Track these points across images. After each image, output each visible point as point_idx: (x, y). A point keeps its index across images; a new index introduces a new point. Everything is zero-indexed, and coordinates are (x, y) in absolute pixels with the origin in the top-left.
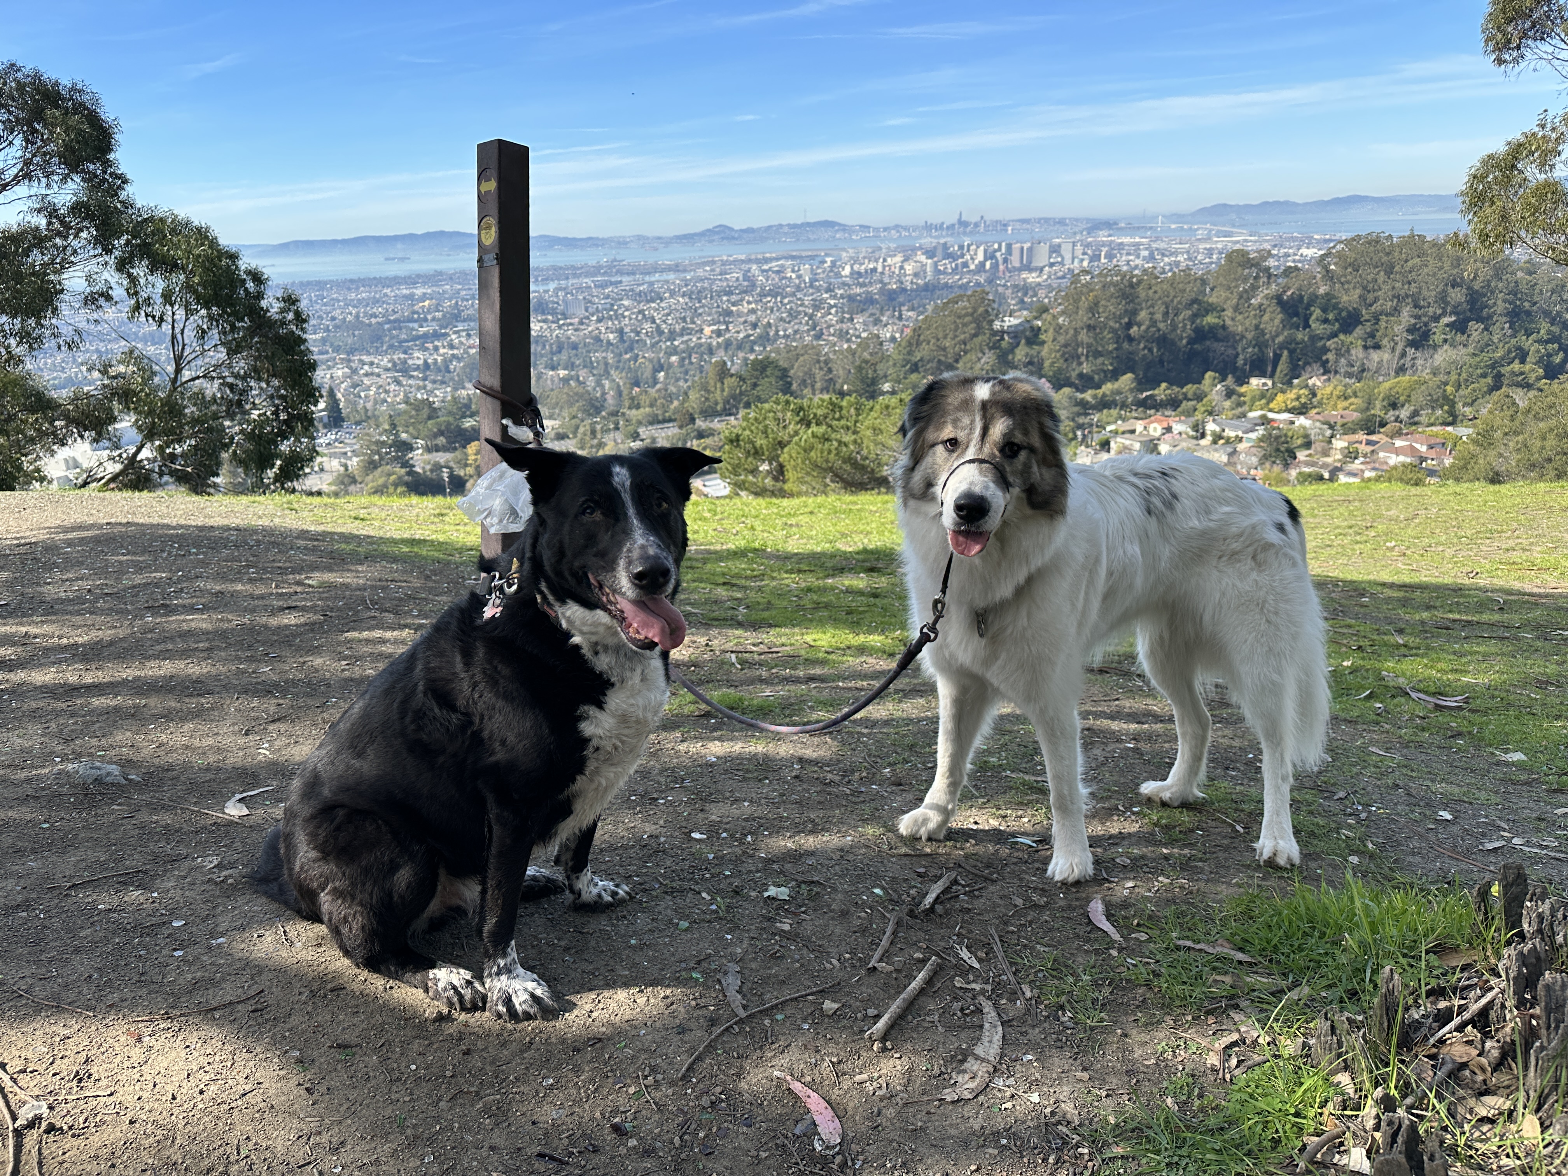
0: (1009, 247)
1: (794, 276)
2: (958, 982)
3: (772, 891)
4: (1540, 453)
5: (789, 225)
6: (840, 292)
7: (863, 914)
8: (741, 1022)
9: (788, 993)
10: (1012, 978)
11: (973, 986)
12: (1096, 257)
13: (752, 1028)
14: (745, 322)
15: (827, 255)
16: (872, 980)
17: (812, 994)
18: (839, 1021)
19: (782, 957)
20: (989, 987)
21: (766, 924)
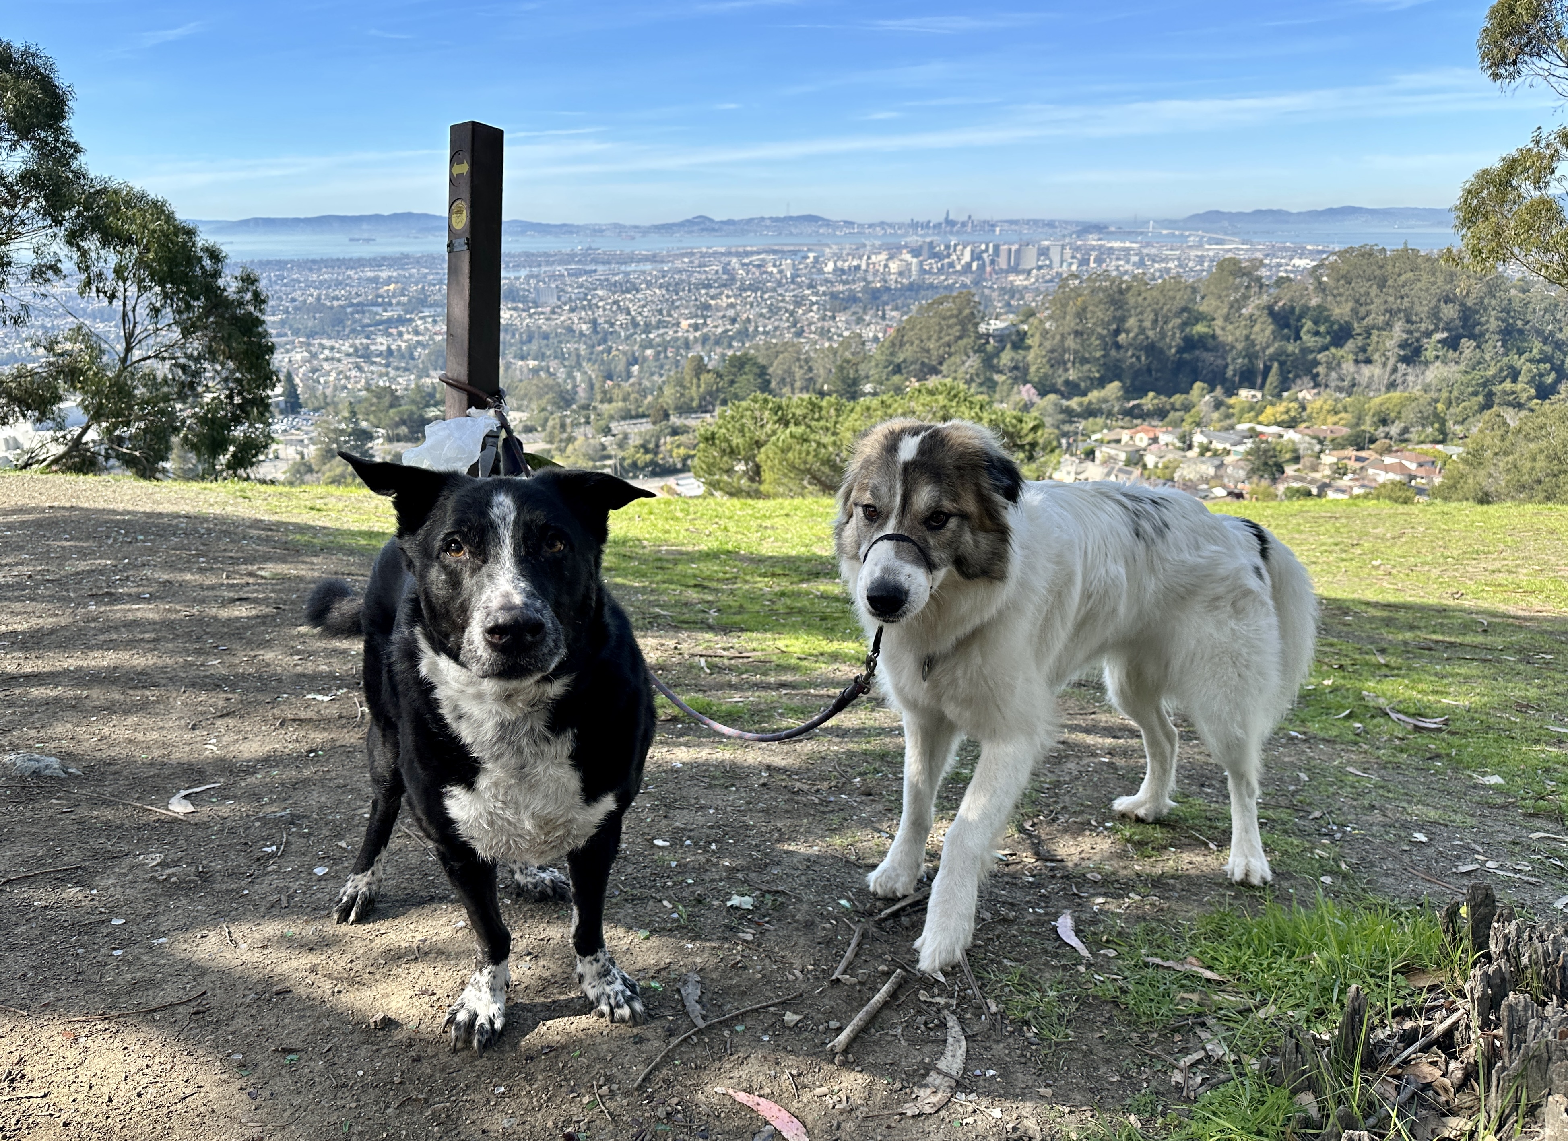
0: (997, 248)
1: (775, 270)
2: (923, 996)
3: (736, 900)
4: (1530, 474)
5: (771, 218)
6: (822, 289)
7: (828, 926)
8: (700, 1032)
9: (749, 1005)
10: (977, 992)
11: (937, 999)
12: (1085, 262)
13: (711, 1039)
14: (724, 316)
15: (810, 250)
16: (835, 992)
17: (773, 1005)
18: (800, 1033)
19: (745, 968)
20: (955, 1002)
21: (728, 934)
